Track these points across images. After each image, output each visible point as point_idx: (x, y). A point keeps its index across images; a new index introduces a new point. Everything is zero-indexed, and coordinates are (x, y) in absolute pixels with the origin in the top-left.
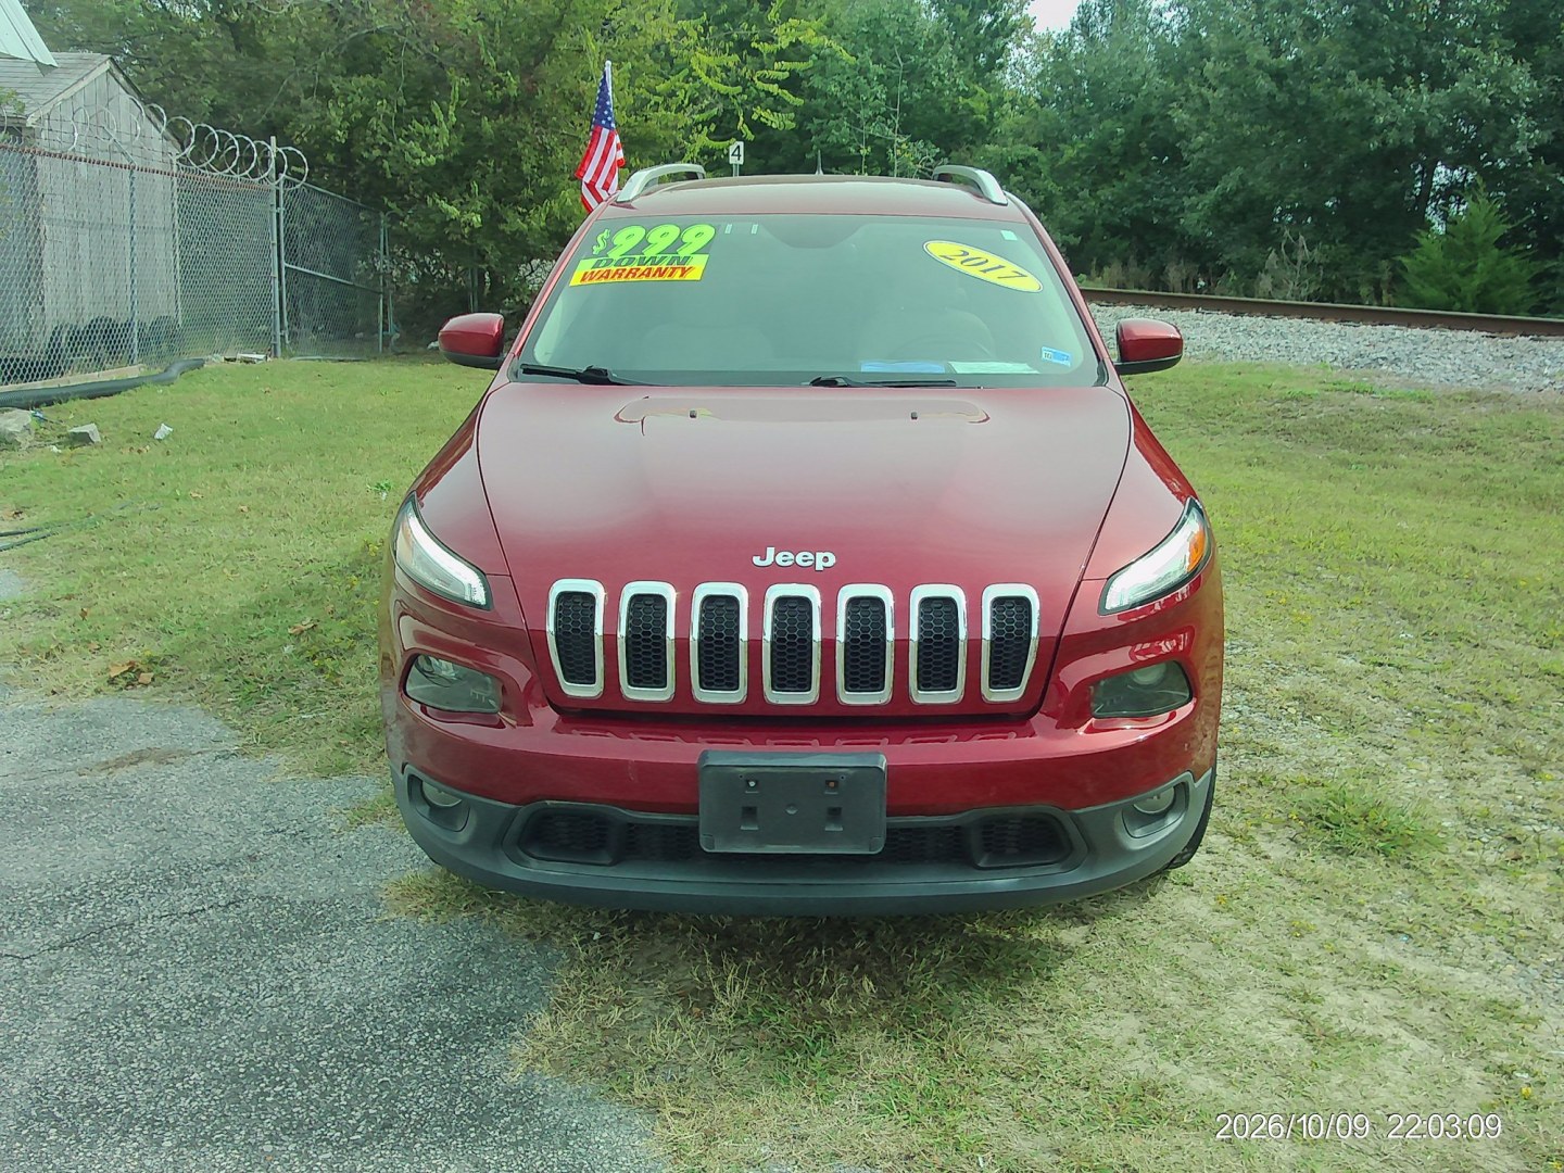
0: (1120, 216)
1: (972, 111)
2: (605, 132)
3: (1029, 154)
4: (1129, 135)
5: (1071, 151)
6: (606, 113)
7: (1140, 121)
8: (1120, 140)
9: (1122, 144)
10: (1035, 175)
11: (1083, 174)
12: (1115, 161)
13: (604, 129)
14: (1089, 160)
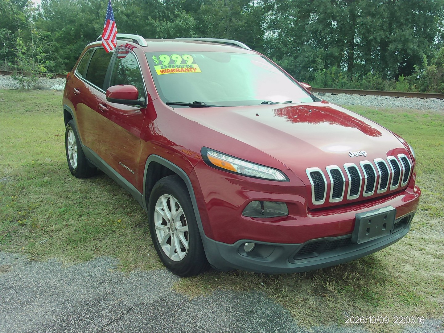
0: (78, 54)
1: (20, 20)
2: (111, 22)
3: (48, 34)
4: (76, 30)
5: (58, 34)
6: (111, 15)
7: (79, 26)
8: (73, 31)
9: (74, 32)
10: (51, 41)
11: (63, 41)
12: (73, 38)
13: (111, 21)
14: (64, 37)
